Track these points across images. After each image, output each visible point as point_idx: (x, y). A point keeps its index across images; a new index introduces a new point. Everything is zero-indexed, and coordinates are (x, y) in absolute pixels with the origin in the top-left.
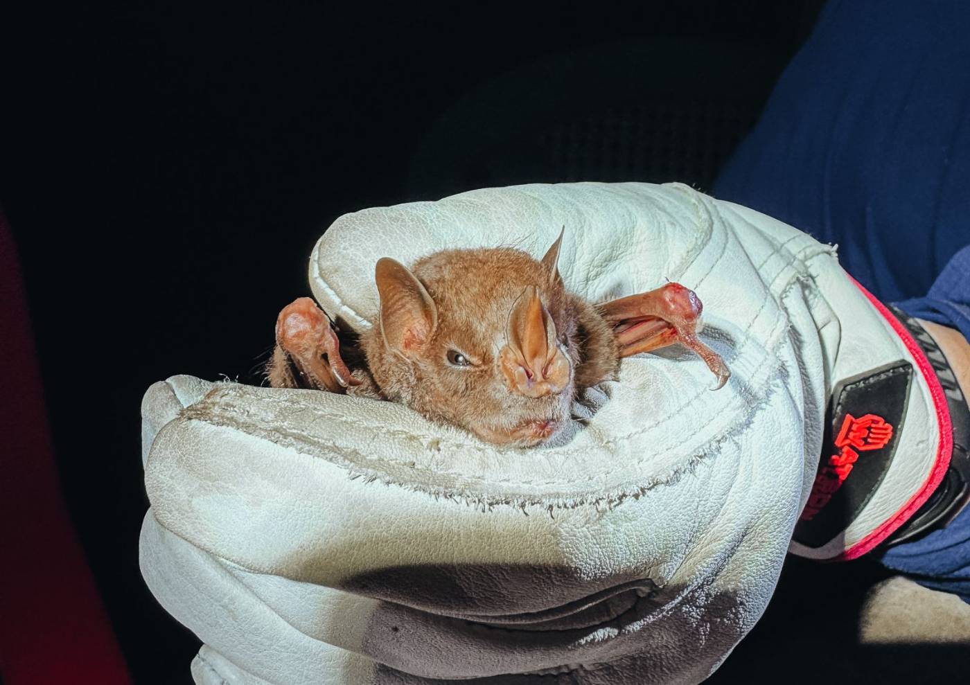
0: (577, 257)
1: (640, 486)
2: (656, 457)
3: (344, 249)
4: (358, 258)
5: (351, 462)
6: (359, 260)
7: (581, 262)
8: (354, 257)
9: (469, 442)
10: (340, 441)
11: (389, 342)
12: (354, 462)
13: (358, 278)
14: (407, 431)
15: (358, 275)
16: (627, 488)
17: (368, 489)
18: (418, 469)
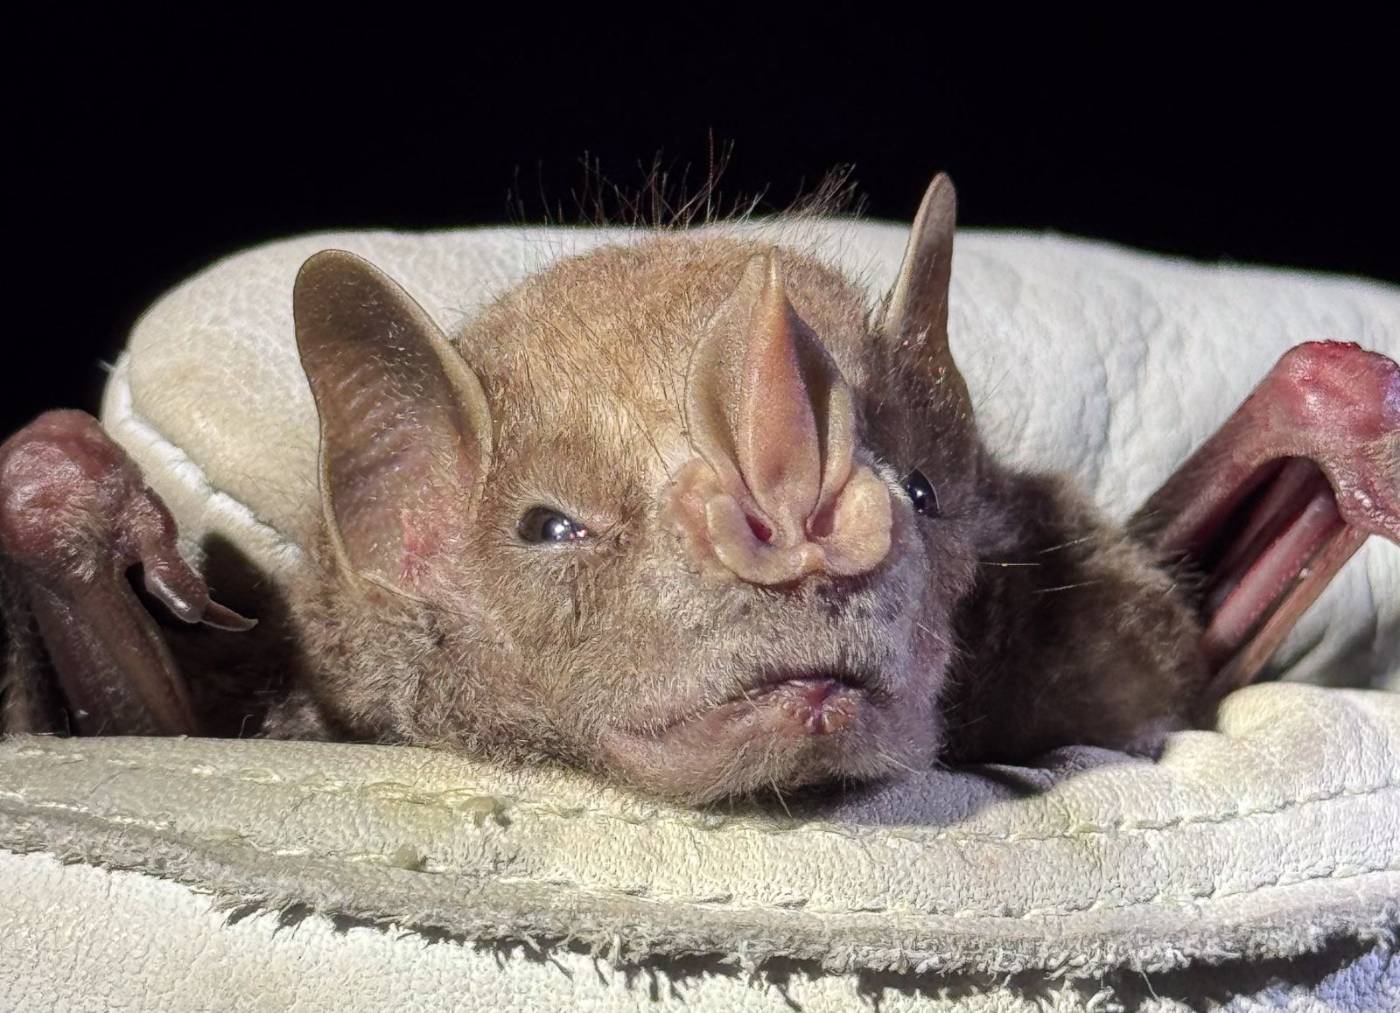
0: (1115, 433)
1: (1188, 951)
2: (1261, 889)
3: (215, 320)
4: (261, 345)
5: (222, 864)
6: (264, 351)
7: (1135, 449)
8: (246, 343)
9: (606, 803)
10: (191, 818)
11: (352, 560)
12: (231, 863)
13: (257, 397)
14: (406, 783)
15: (258, 390)
16: (1136, 947)
17: (280, 946)
18: (434, 873)
